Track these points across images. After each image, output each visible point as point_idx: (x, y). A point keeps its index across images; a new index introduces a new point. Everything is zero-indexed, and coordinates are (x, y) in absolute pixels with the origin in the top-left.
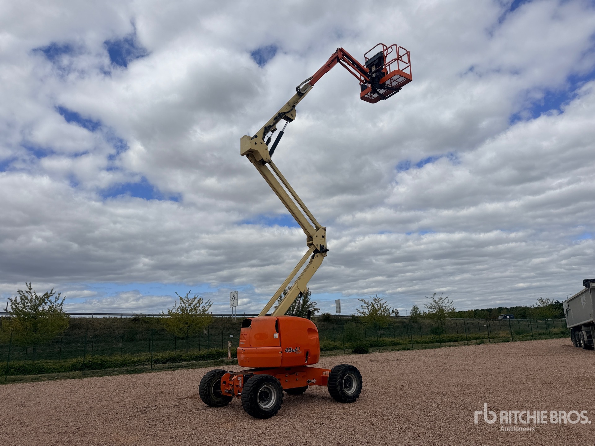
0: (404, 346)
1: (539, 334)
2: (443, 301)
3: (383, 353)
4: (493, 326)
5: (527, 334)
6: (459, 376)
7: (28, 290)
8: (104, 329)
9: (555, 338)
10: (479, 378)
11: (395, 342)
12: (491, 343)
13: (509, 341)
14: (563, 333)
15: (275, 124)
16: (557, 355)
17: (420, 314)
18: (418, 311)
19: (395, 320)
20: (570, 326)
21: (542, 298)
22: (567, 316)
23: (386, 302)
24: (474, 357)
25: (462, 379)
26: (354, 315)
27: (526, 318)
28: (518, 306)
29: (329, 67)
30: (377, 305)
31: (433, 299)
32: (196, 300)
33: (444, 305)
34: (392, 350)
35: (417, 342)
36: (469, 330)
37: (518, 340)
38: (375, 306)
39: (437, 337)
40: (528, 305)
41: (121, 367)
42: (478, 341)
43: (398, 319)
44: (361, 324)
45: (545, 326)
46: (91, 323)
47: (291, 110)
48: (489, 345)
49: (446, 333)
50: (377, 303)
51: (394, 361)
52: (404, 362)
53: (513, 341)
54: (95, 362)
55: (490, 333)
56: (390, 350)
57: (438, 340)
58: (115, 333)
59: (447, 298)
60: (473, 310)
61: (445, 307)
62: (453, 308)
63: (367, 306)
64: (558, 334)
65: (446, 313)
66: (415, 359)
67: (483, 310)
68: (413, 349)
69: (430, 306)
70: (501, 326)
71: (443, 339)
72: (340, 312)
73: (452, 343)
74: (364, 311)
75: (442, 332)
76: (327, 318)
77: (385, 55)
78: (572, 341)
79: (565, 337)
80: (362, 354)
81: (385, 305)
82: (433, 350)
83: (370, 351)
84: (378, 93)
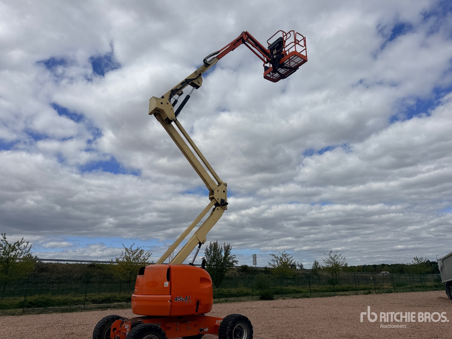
0: (304, 294)
1: (416, 287)
2: (337, 257)
3: (286, 300)
4: (378, 279)
5: (406, 287)
6: (349, 325)
7: (3, 239)
8: (66, 272)
9: (430, 291)
10: (368, 328)
11: (297, 290)
12: (377, 293)
13: (392, 292)
14: (436, 286)
15: (181, 88)
16: (436, 307)
17: (320, 267)
18: (318, 265)
19: (300, 272)
20: (445, 281)
21: (416, 257)
22: (442, 272)
23: (292, 257)
24: (363, 306)
25: (352, 329)
26: (267, 267)
27: (404, 273)
28: (397, 263)
29: (234, 46)
30: (285, 259)
31: (330, 255)
32: (138, 252)
33: (338, 260)
34: (294, 298)
35: (315, 291)
36: (358, 282)
37: (399, 291)
38: (283, 260)
39: (332, 286)
40: (405, 263)
41: (63, 305)
42: (366, 291)
43: (302, 271)
44: (272, 274)
45: (419, 280)
46: (56, 268)
47: (197, 78)
48: (376, 295)
49: (340, 284)
50: (284, 258)
51: (293, 308)
52: (301, 309)
53: (395, 292)
54: (40, 301)
55: (375, 285)
56: (292, 298)
57: (333, 290)
58: (74, 276)
59: (340, 255)
60: (361, 265)
61: (339, 263)
62: (346, 264)
63: (277, 260)
64: (432, 287)
65: (340, 267)
66: (312, 306)
67: (369, 265)
68: (311, 297)
69: (327, 261)
70: (385, 279)
71: (337, 289)
72: (256, 264)
73: (345, 293)
74: (274, 264)
75: (337, 283)
76: (245, 269)
77: (285, 40)
78: (447, 294)
79: (438, 290)
80: (268, 300)
81: (291, 260)
82: (328, 298)
83: (275, 298)
84: (279, 73)
